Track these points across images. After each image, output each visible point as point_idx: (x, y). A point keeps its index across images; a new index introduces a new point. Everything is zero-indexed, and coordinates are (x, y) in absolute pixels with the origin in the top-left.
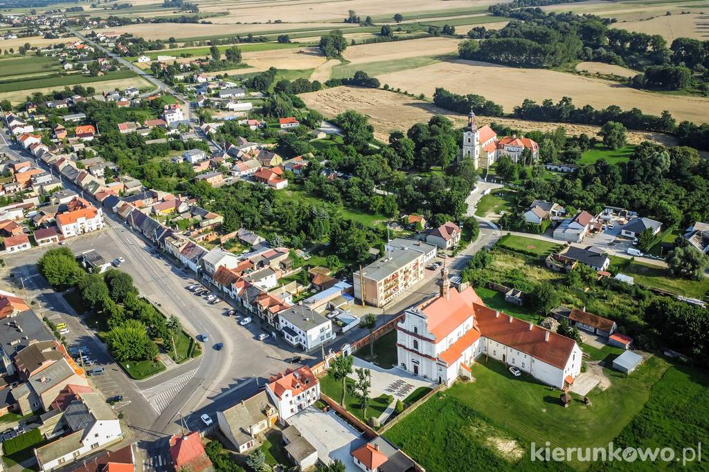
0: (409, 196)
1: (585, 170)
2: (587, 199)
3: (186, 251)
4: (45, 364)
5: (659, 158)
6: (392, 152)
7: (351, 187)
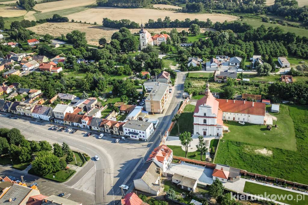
0: (135, 64)
1: (197, 44)
2: (207, 54)
3: (36, 111)
4: (5, 191)
5: (225, 34)
6: (110, 47)
7: (102, 65)
